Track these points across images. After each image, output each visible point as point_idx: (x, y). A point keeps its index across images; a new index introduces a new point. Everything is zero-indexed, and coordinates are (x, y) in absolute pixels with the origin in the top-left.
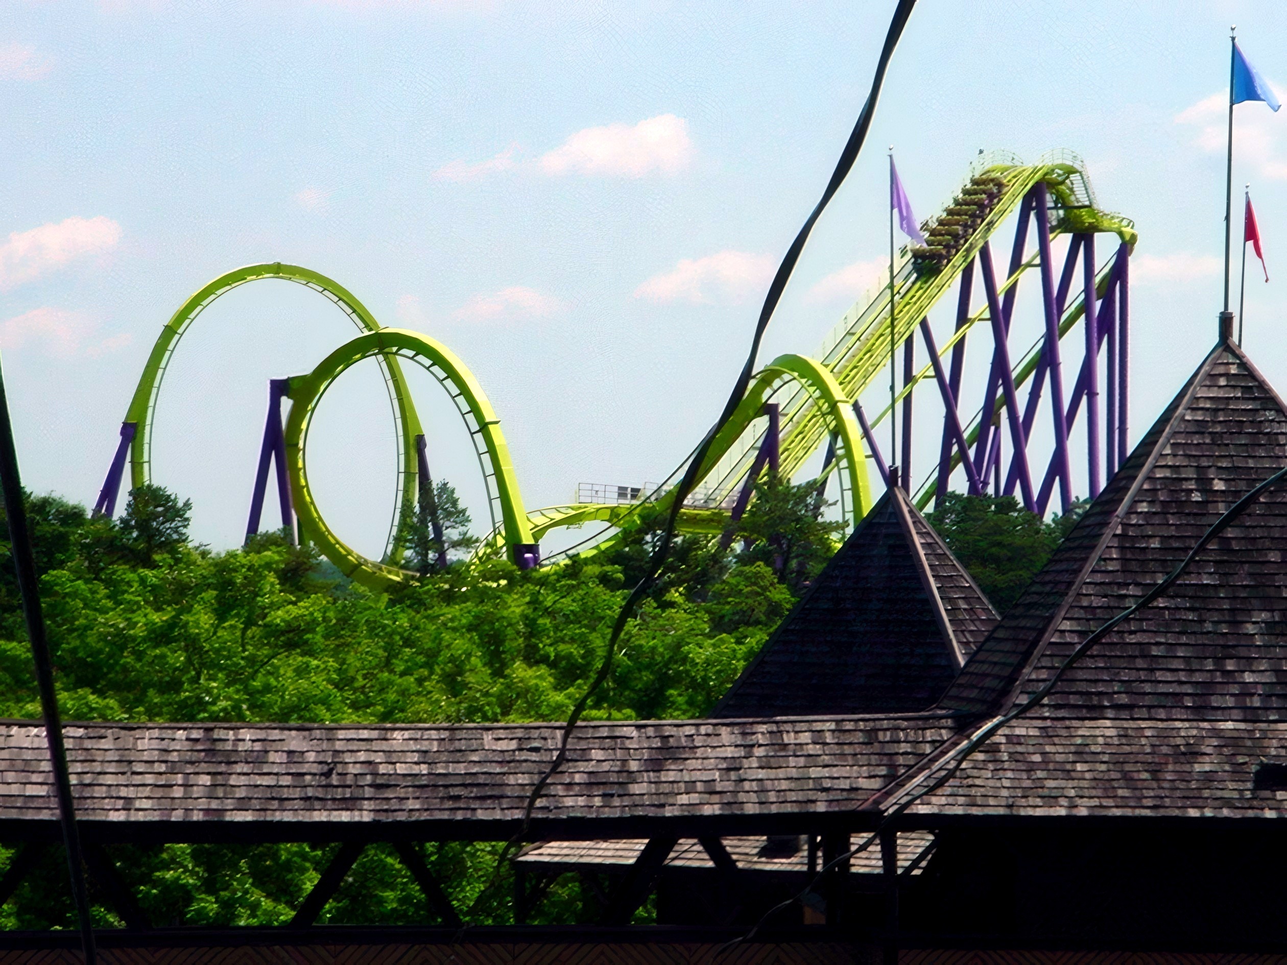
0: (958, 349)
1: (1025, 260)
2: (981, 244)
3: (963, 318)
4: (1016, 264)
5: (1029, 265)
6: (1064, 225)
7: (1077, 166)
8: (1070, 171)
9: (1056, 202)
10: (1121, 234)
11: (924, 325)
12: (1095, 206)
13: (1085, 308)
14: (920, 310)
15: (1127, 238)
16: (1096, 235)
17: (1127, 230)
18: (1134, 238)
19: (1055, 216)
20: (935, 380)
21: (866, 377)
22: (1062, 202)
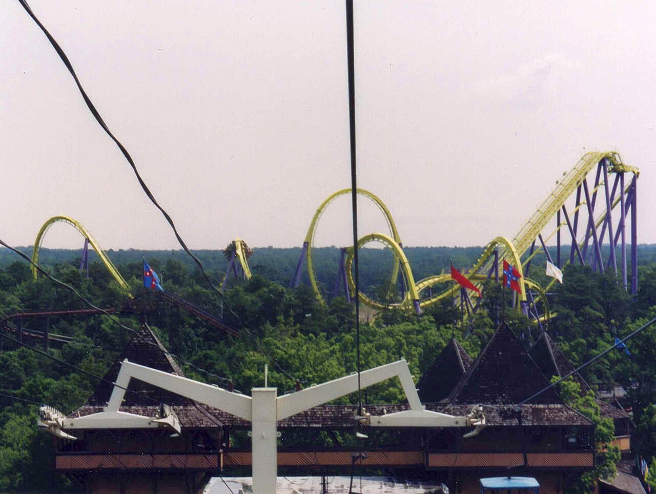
0: (577, 214)
1: (600, 183)
2: (583, 179)
3: (578, 203)
4: (597, 184)
5: (601, 184)
6: (614, 170)
7: (617, 152)
8: (614, 154)
9: (610, 163)
10: (634, 172)
11: (564, 207)
12: (623, 163)
13: (621, 199)
14: (562, 203)
15: (636, 173)
16: (625, 174)
17: (636, 171)
18: (638, 173)
19: (609, 168)
20: (567, 226)
21: (543, 226)
22: (612, 163)
